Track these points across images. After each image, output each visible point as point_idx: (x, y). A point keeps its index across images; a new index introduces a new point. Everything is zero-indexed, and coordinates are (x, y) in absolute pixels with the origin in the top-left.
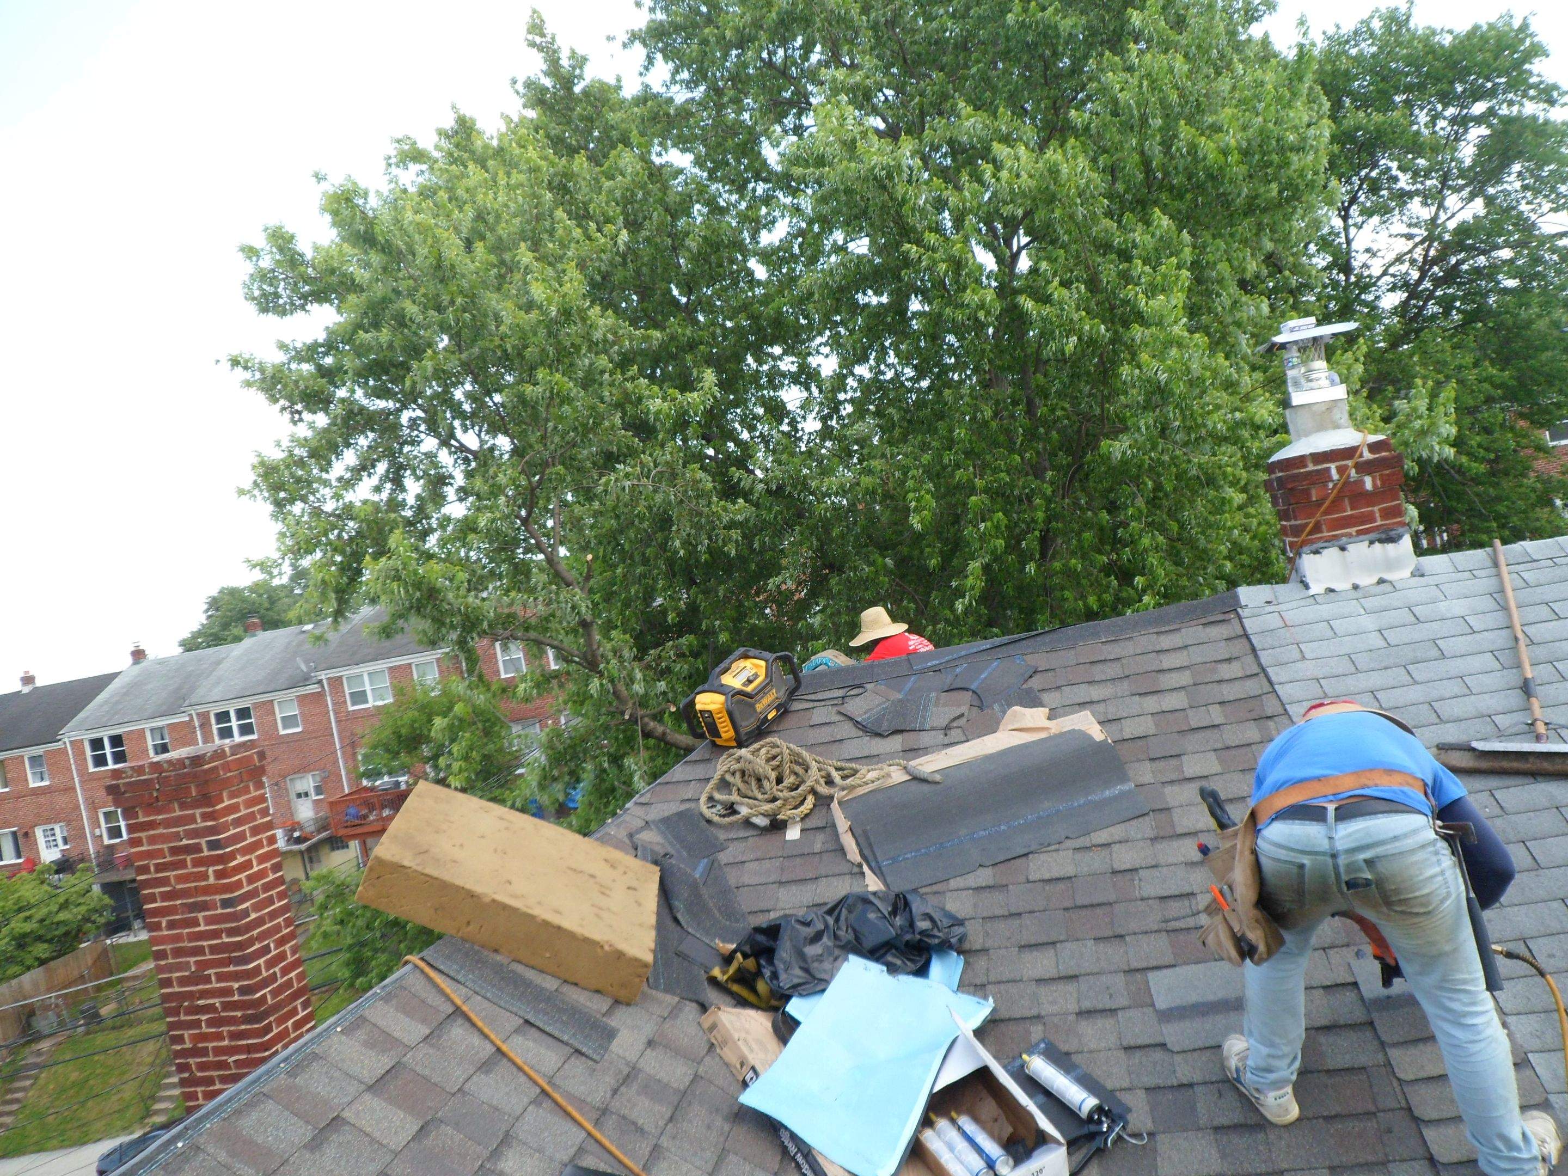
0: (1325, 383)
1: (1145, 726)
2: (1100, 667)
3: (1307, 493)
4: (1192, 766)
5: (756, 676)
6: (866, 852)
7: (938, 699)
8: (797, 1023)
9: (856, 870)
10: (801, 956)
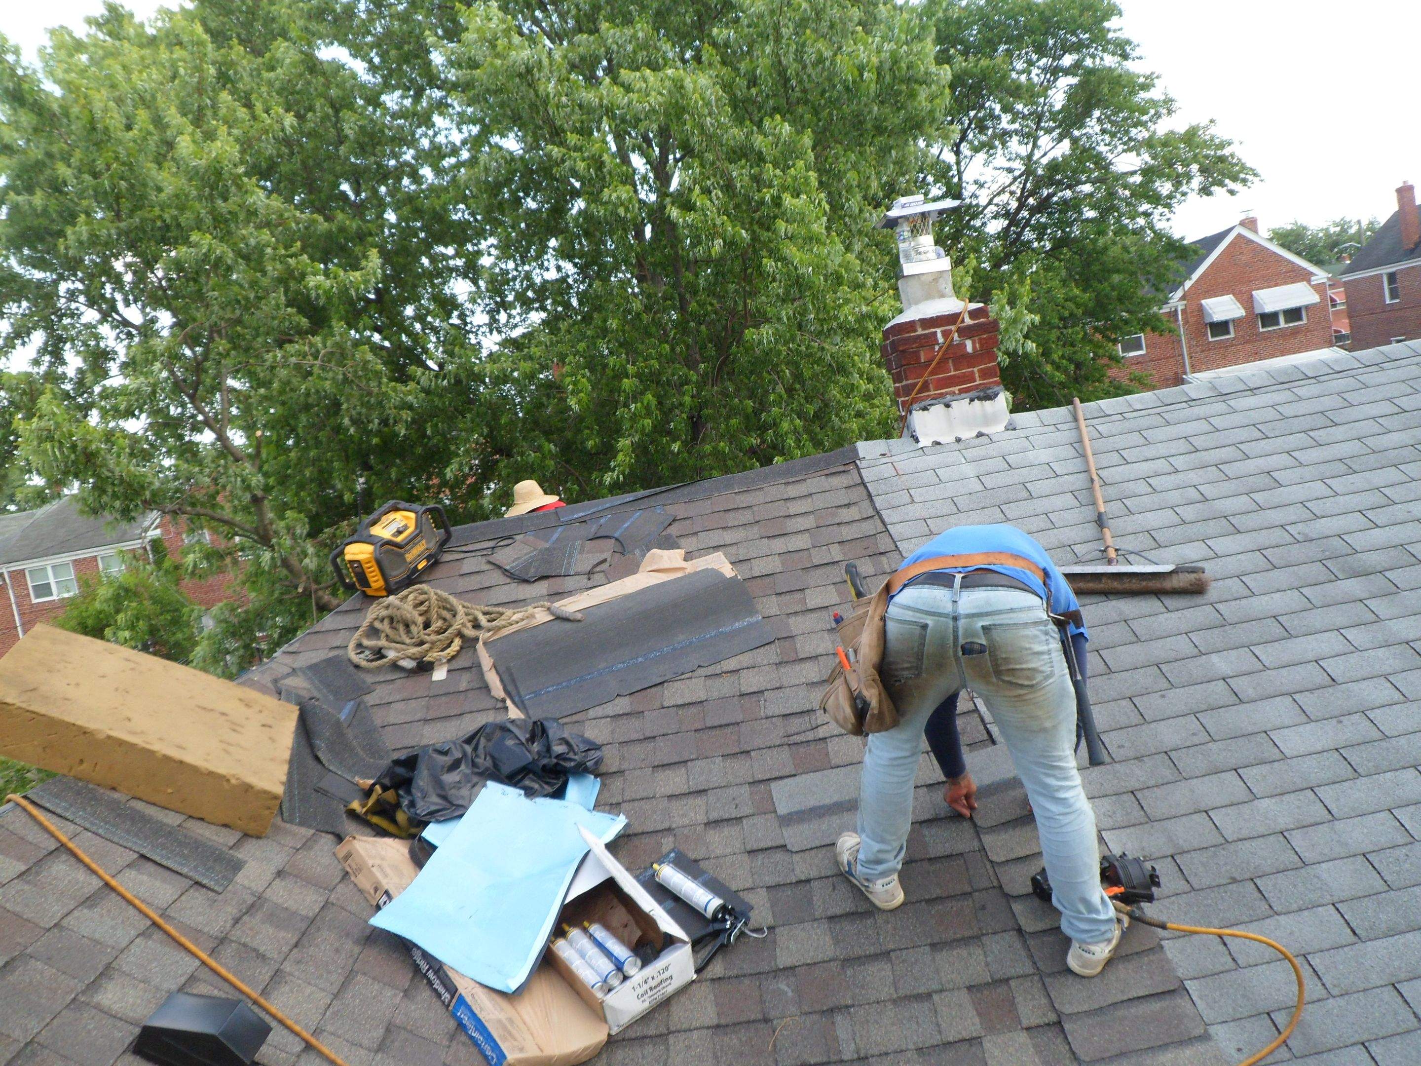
0: (932, 255)
1: (773, 565)
2: (732, 514)
3: (917, 355)
4: (814, 599)
5: (406, 527)
6: (510, 688)
7: (582, 546)
8: (434, 848)
9: (499, 705)
10: (439, 784)
